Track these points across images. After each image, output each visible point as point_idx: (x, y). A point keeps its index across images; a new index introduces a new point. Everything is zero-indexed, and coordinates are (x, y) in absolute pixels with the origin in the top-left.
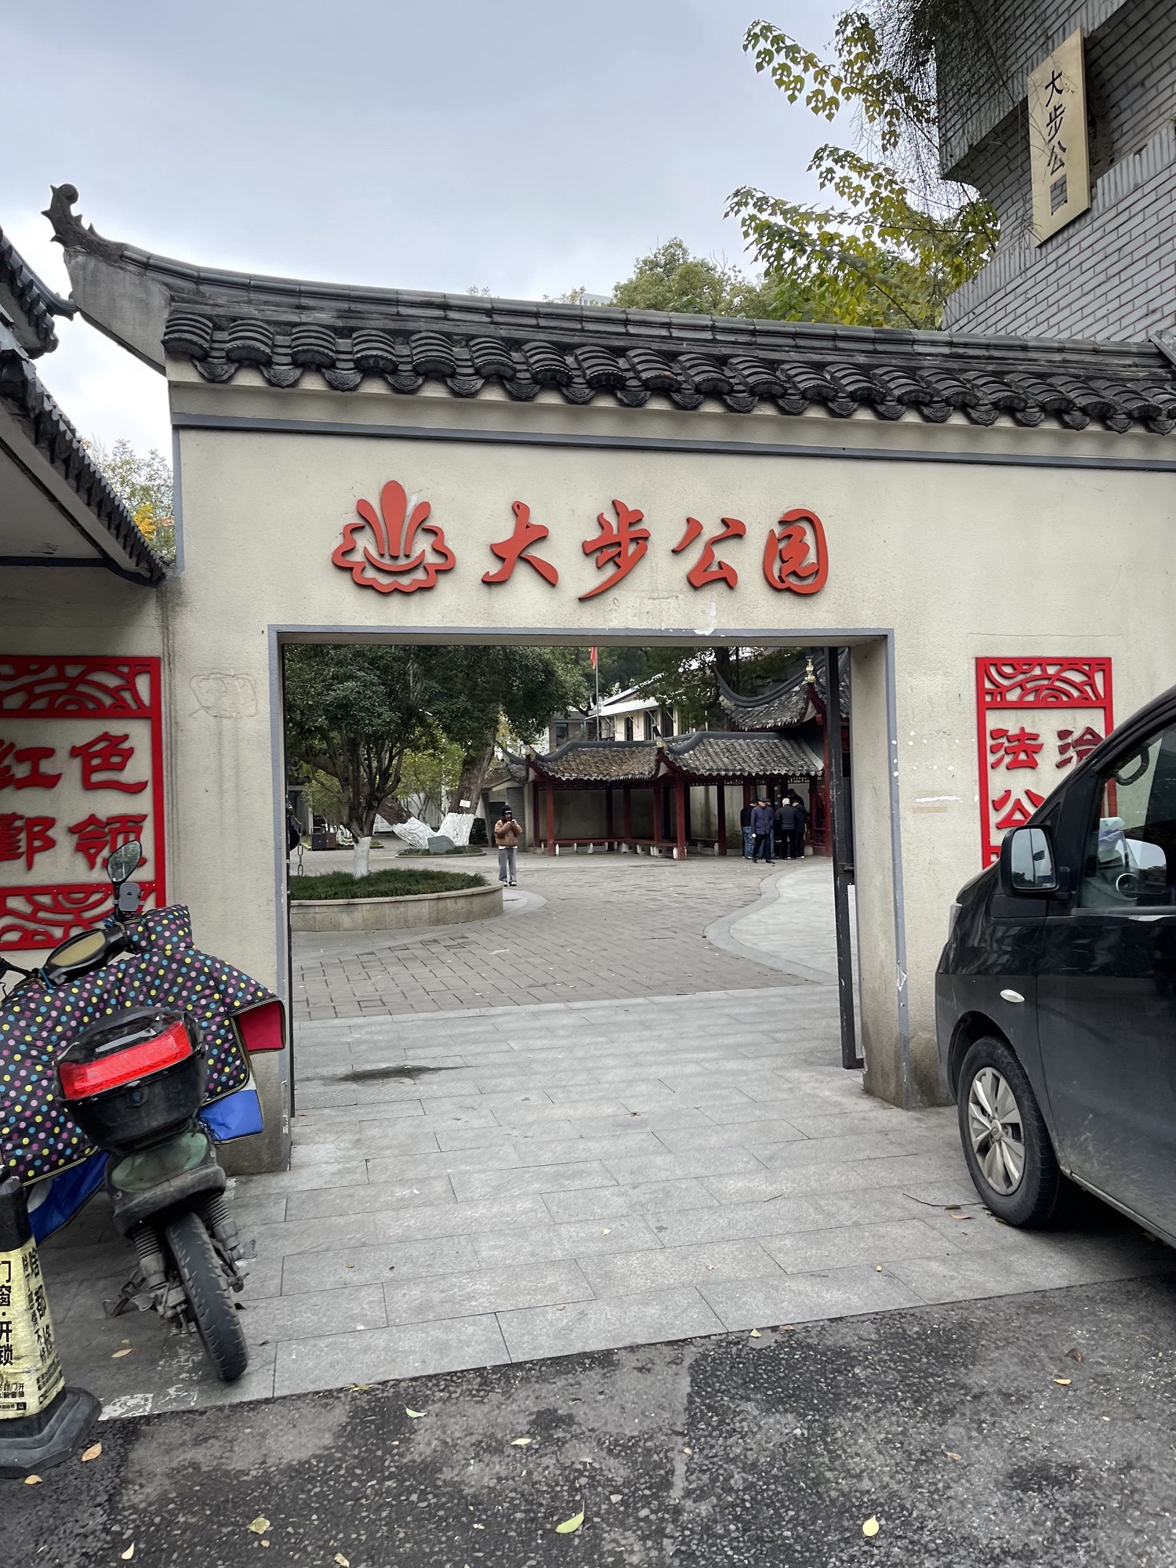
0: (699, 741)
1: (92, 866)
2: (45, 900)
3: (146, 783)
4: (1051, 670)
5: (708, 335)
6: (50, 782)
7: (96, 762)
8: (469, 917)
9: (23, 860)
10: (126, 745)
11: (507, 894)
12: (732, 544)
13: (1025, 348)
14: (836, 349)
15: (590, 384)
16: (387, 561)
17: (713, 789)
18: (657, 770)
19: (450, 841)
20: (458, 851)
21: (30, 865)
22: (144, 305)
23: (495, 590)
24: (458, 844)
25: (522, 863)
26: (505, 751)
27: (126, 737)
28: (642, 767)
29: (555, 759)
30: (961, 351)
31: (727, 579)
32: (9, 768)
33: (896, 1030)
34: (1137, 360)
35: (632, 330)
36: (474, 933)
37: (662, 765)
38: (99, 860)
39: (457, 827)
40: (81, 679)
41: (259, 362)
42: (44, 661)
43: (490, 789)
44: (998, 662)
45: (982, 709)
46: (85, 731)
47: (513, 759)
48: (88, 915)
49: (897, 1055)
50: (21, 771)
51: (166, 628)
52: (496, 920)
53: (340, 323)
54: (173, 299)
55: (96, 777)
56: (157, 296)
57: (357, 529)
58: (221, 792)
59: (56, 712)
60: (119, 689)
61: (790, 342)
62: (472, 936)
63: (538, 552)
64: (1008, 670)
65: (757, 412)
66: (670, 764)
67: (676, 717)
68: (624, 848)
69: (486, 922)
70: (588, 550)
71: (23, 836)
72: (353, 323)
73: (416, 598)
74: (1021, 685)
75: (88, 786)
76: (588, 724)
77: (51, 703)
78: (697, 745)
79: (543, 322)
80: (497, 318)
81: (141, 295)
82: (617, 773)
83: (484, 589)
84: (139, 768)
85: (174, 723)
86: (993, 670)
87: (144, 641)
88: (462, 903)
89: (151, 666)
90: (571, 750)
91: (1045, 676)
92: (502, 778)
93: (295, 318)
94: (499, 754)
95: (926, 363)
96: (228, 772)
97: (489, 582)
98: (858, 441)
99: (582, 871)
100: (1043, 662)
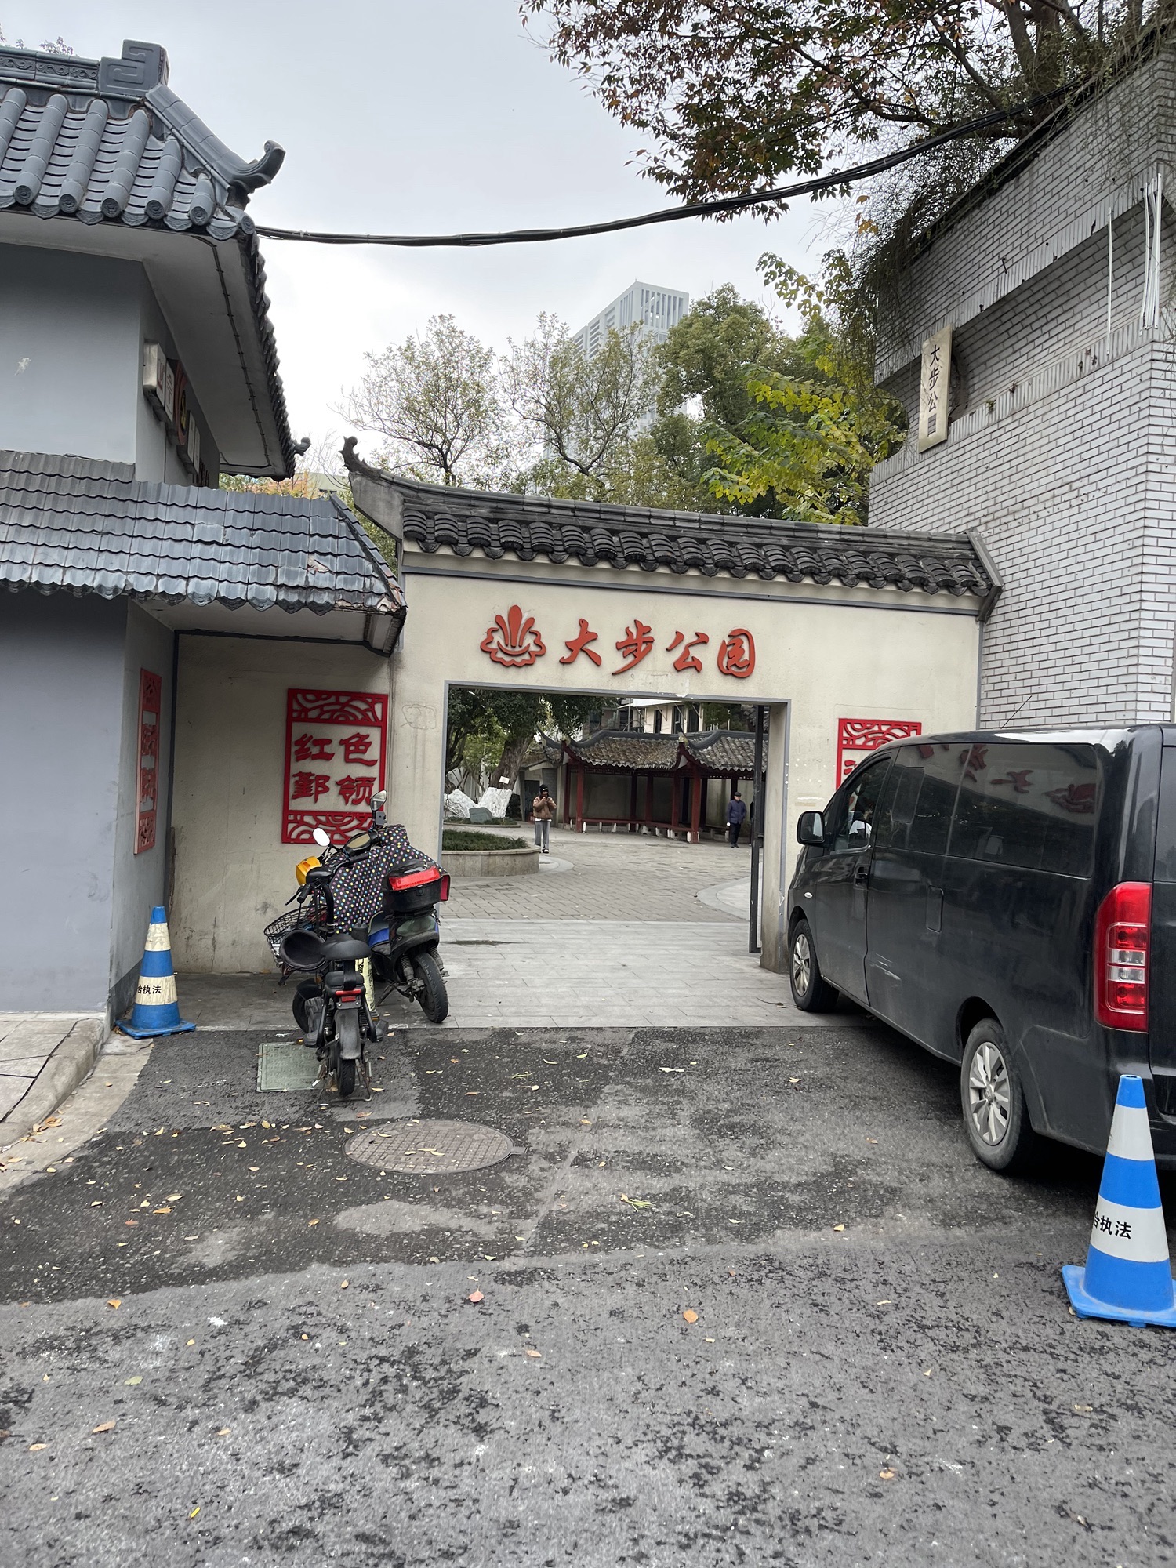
0: (718, 738)
1: (347, 803)
2: (323, 819)
3: (376, 761)
4: (884, 728)
5: (696, 525)
6: (328, 757)
7: (352, 748)
8: (512, 872)
9: (313, 797)
10: (367, 740)
11: (542, 858)
12: (700, 647)
13: (886, 537)
14: (771, 534)
15: (626, 558)
16: (509, 648)
17: (729, 782)
18: (678, 763)
19: (489, 813)
20: (496, 822)
21: (316, 800)
22: (390, 504)
23: (566, 666)
24: (495, 816)
25: (554, 836)
26: (543, 735)
27: (368, 736)
28: (664, 758)
29: (588, 746)
30: (846, 537)
31: (697, 666)
32: (309, 749)
33: (777, 929)
34: (955, 545)
35: (653, 521)
36: (516, 882)
37: (683, 757)
38: (350, 800)
39: (495, 801)
40: (347, 704)
41: (451, 543)
42: (330, 694)
43: (527, 768)
44: (852, 722)
45: (841, 748)
46: (348, 732)
47: (550, 743)
48: (343, 828)
49: (776, 942)
50: (315, 750)
51: (392, 679)
52: (533, 876)
53: (492, 516)
54: (405, 501)
55: (352, 756)
56: (397, 499)
57: (495, 630)
58: (415, 768)
59: (333, 721)
60: (366, 710)
61: (744, 530)
62: (516, 885)
63: (590, 647)
64: (858, 726)
65: (718, 576)
66: (689, 758)
67: (702, 713)
68: (645, 830)
69: (526, 877)
70: (619, 646)
71: (313, 784)
72: (499, 516)
73: (523, 669)
74: (865, 736)
75: (347, 760)
76: (621, 711)
77: (332, 716)
78: (715, 741)
79: (603, 516)
80: (578, 513)
81: (388, 499)
82: (642, 761)
83: (560, 666)
84: (373, 753)
85: (393, 730)
86: (849, 726)
87: (380, 686)
88: (507, 859)
89: (383, 699)
90: (603, 738)
91: (880, 731)
92: (538, 759)
93: (468, 513)
94: (537, 738)
95: (823, 545)
96: (419, 758)
97: (563, 662)
98: (777, 592)
99: (606, 845)
100: (879, 723)
